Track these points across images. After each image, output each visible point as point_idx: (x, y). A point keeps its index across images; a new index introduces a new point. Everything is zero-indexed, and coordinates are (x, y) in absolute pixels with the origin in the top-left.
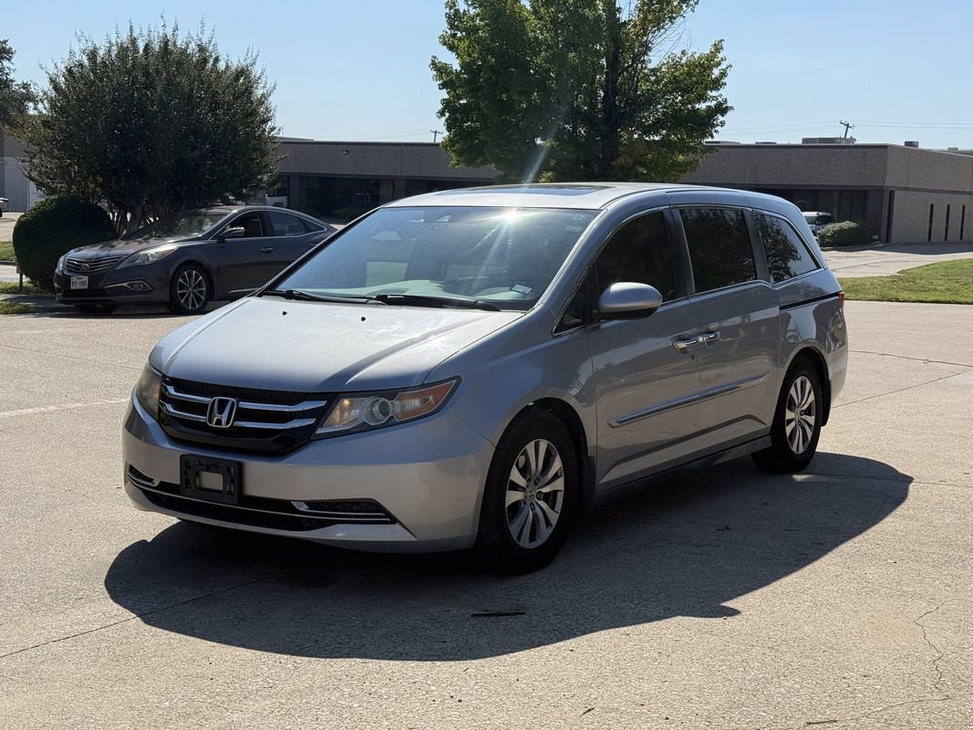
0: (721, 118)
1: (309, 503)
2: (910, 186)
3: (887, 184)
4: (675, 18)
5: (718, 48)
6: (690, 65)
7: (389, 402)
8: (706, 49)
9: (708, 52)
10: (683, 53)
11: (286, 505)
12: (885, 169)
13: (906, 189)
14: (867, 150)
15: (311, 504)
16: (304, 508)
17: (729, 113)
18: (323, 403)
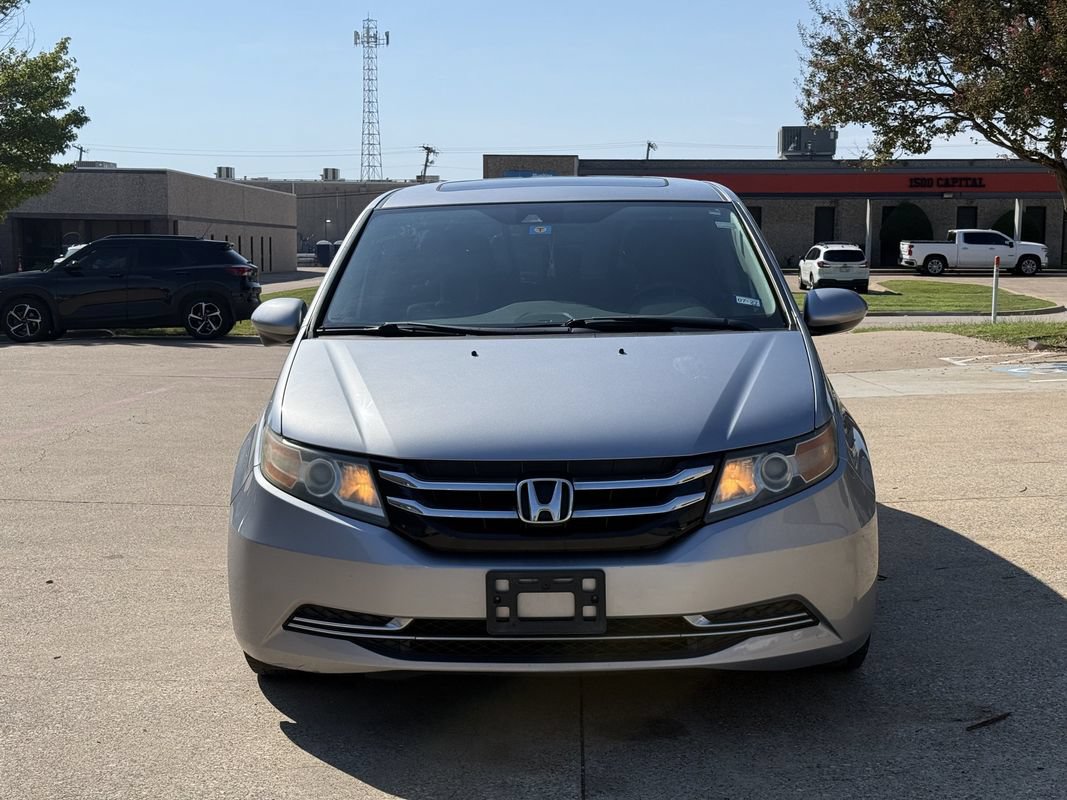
0: (75, 130)
1: (709, 616)
2: (191, 215)
3: (170, 213)
4: (7, 9)
5: (63, 47)
6: (32, 65)
7: (785, 458)
8: (50, 49)
9: (53, 51)
10: (12, 51)
11: (676, 622)
12: (166, 196)
13: (187, 219)
14: (145, 175)
15: (713, 616)
16: (701, 622)
17: (86, 126)
18: (708, 470)
